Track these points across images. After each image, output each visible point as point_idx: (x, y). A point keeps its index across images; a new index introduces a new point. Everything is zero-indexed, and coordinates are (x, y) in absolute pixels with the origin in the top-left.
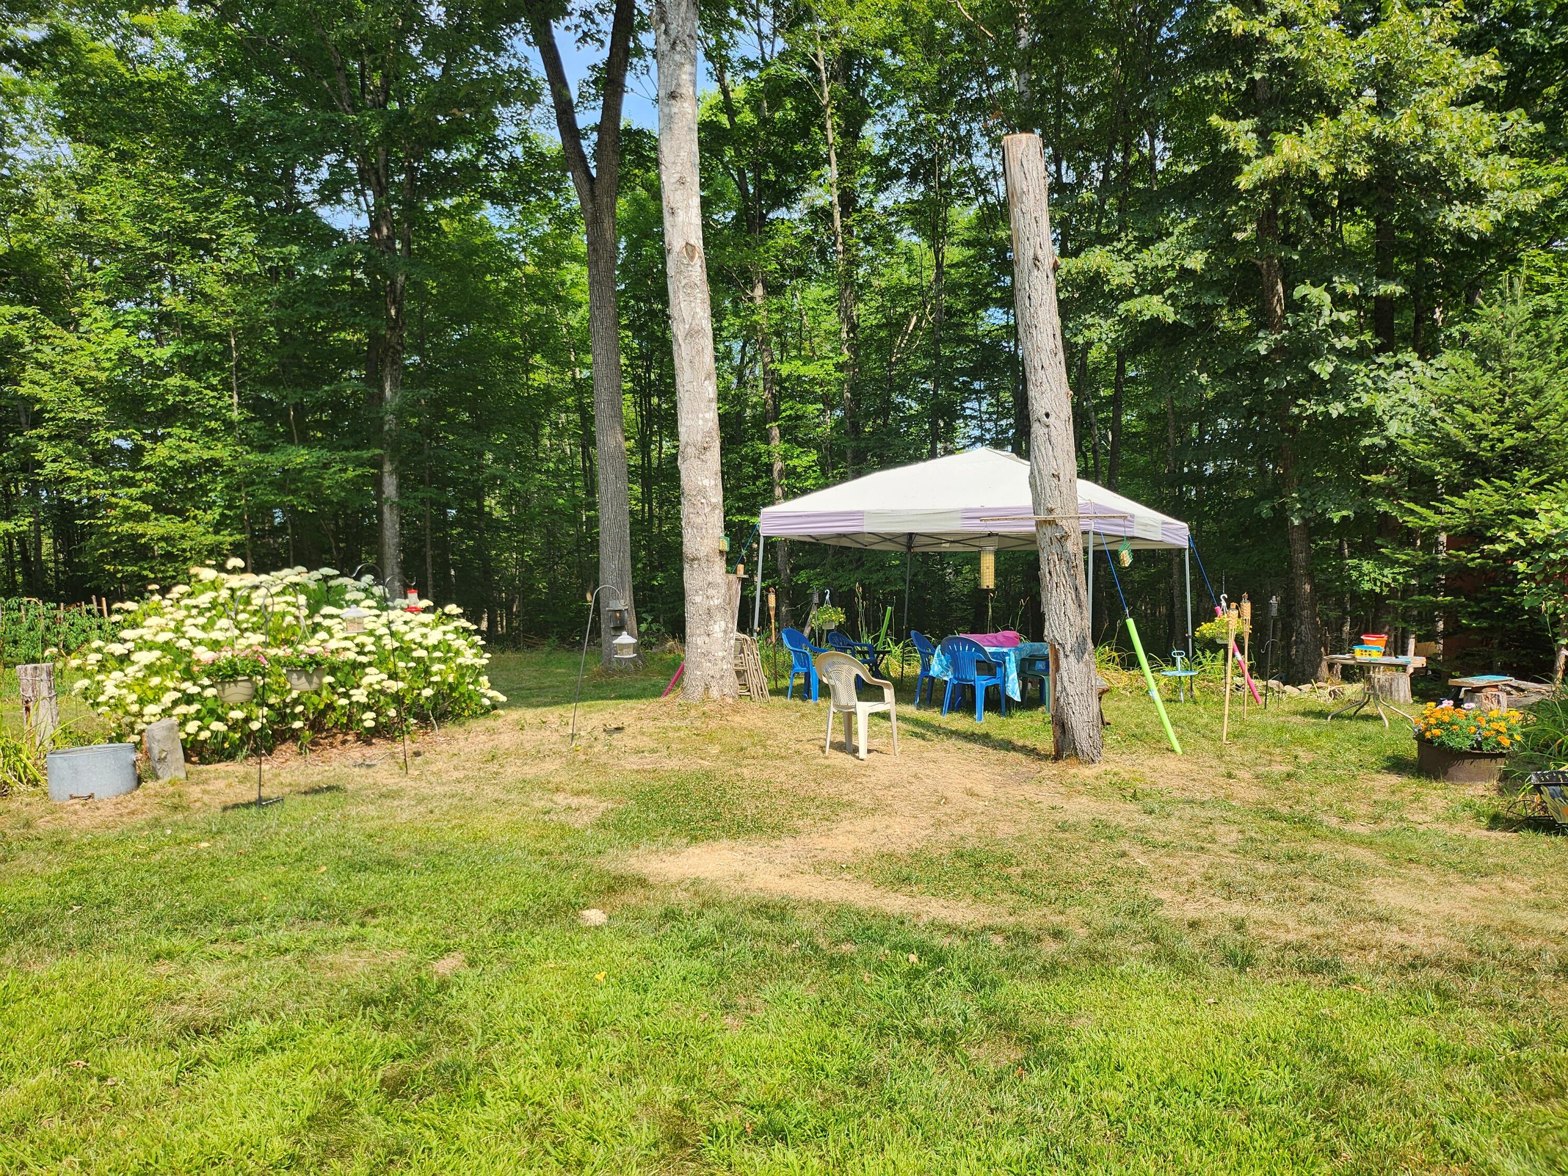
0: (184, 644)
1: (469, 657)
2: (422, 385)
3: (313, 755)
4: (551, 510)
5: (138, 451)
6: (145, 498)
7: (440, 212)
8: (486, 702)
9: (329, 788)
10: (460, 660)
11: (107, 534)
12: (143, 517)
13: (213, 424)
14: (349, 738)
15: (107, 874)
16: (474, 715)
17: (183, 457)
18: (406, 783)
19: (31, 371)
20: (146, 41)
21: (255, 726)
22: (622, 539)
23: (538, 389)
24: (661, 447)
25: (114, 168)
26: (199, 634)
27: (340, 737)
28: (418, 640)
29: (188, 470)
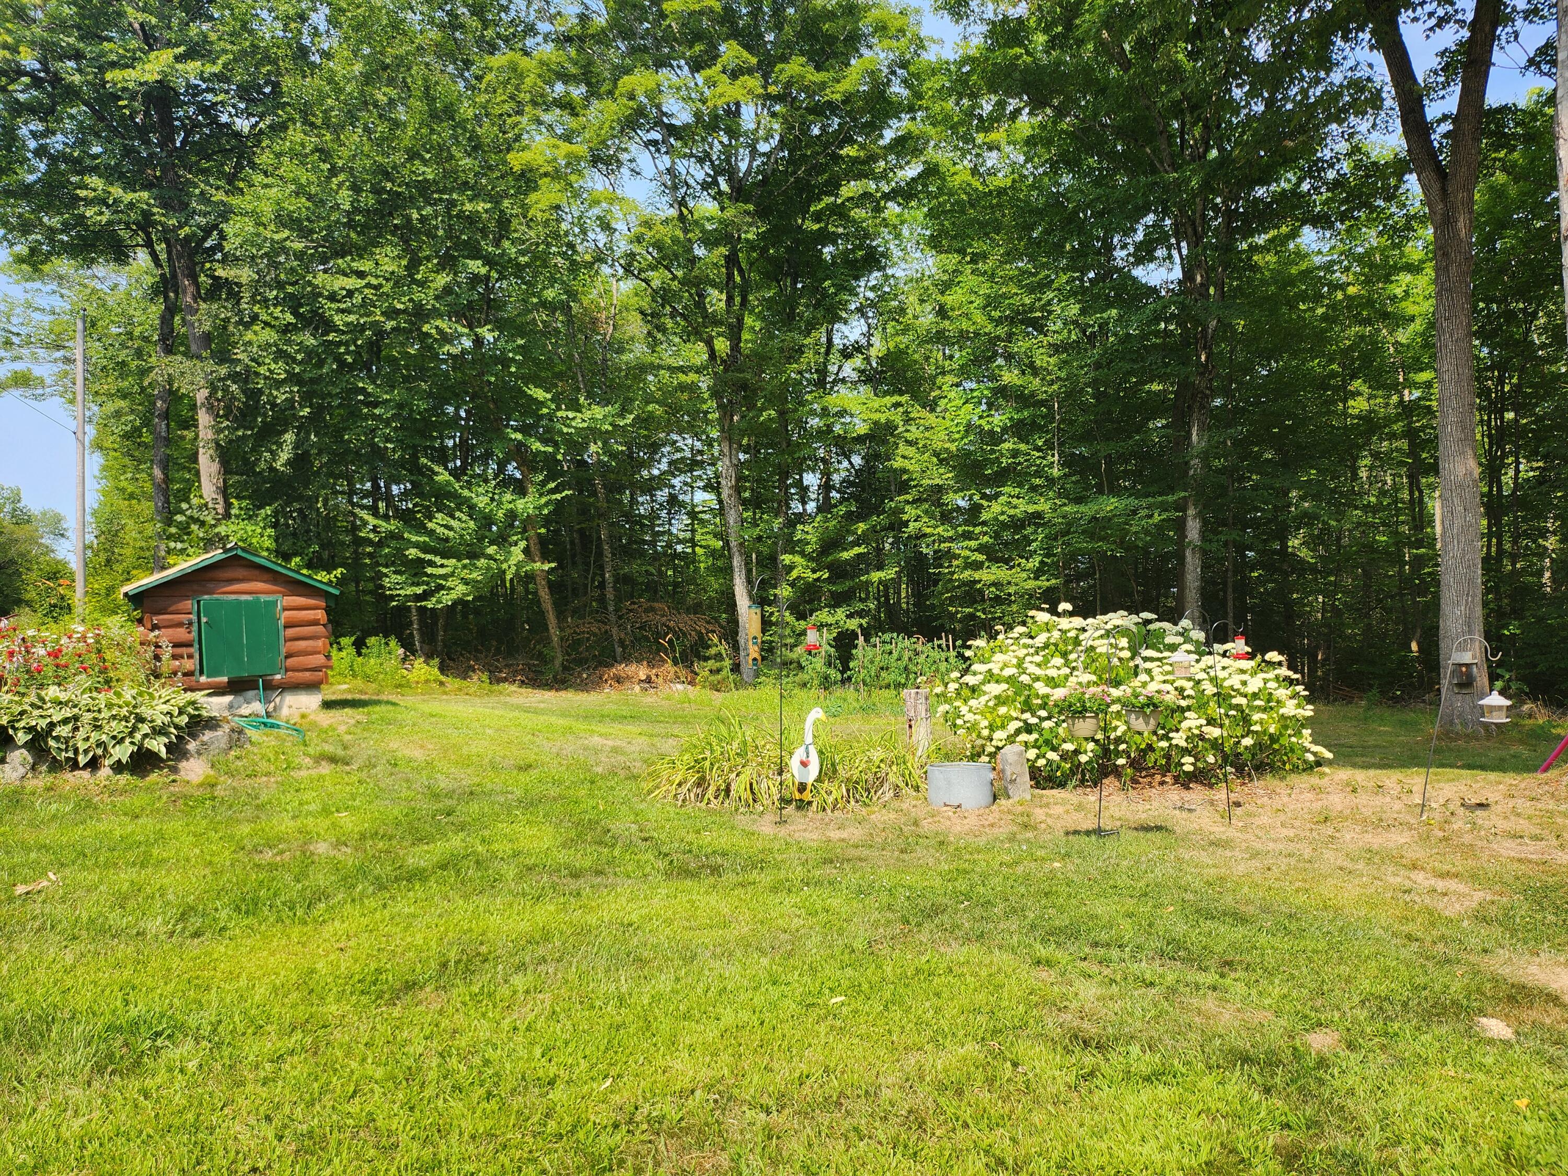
0: (1025, 679)
1: (1290, 708)
2: (1229, 425)
3: (1135, 793)
4: (1370, 548)
5: (976, 509)
6: (980, 549)
7: (1254, 249)
8: (1311, 758)
9: (1159, 828)
10: (1282, 711)
11: (951, 580)
12: (977, 566)
13: (1038, 481)
14: (1167, 779)
15: (984, 878)
16: (1295, 769)
17: (1012, 512)
18: (1231, 833)
19: (903, 449)
20: (994, 154)
21: (1083, 758)
22: (1471, 581)
23: (1359, 417)
24: (1517, 471)
25: (968, 269)
26: (1038, 672)
27: (1158, 778)
28: (1237, 686)
29: (1017, 524)
